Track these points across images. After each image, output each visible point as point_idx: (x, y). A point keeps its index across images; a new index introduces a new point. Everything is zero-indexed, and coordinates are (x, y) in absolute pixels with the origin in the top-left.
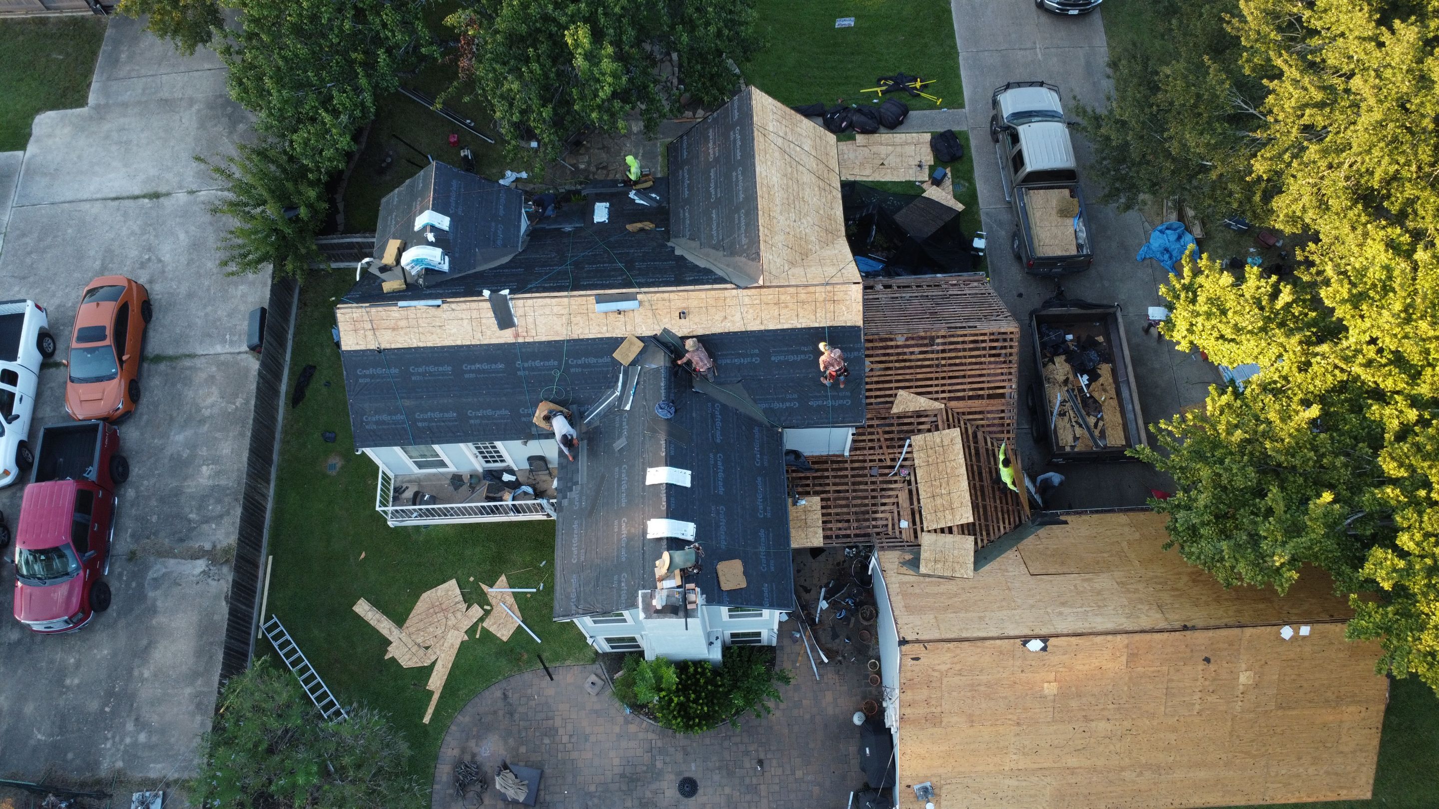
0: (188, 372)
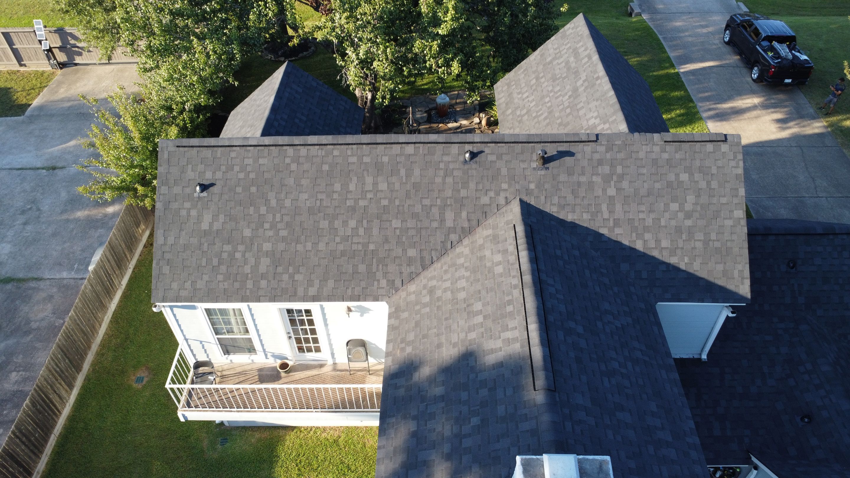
0: (30, 292)
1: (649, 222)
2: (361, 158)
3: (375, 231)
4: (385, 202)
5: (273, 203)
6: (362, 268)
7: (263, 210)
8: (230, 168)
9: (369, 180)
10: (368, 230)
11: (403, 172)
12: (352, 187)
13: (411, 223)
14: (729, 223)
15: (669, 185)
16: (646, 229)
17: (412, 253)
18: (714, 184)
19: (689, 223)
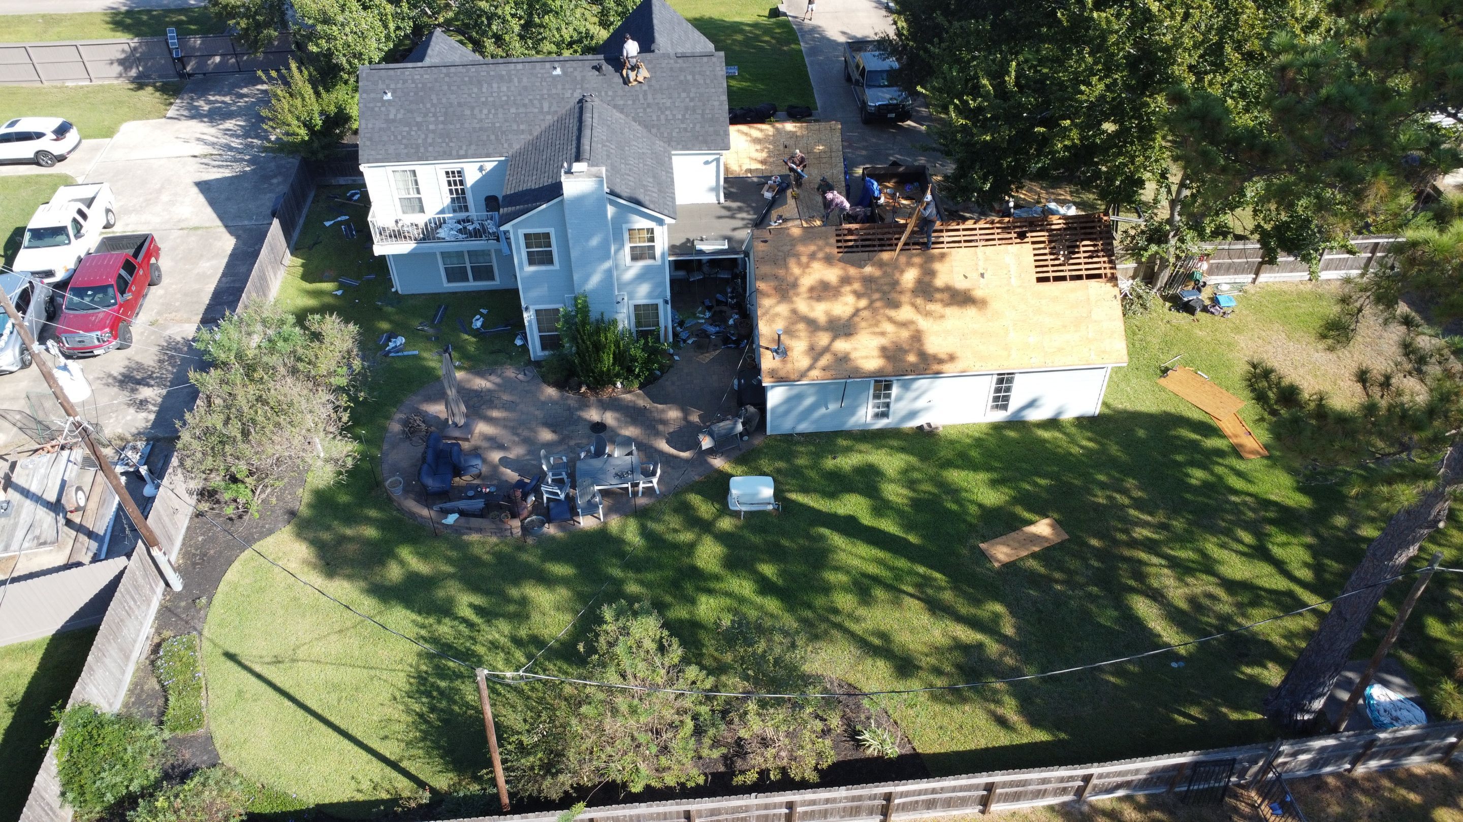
1: (668, 104)
2: (488, 73)
3: (500, 116)
4: (505, 98)
5: (435, 101)
6: (493, 137)
7: (429, 105)
8: (405, 82)
9: (495, 85)
10: (496, 114)
11: (516, 80)
12: (484, 90)
13: (522, 110)
14: (716, 103)
15: (681, 82)
16: (666, 109)
17: (522, 127)
18: (708, 81)
19: (692, 104)
